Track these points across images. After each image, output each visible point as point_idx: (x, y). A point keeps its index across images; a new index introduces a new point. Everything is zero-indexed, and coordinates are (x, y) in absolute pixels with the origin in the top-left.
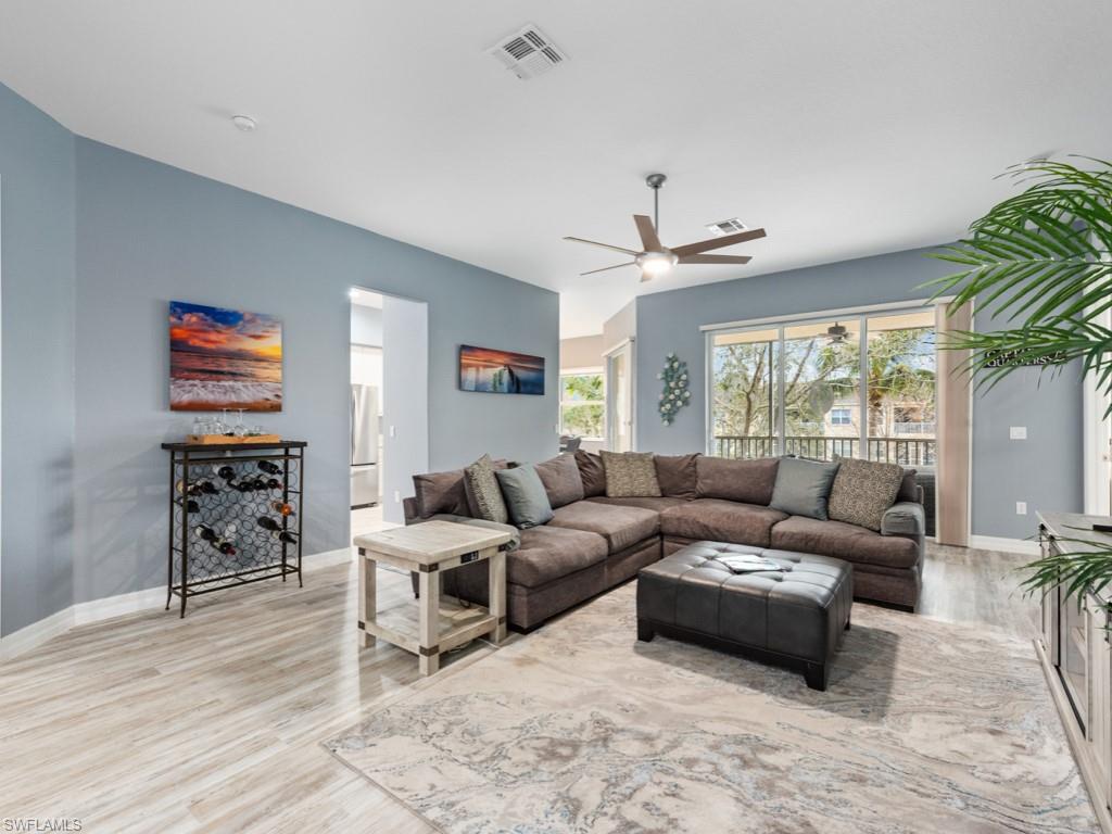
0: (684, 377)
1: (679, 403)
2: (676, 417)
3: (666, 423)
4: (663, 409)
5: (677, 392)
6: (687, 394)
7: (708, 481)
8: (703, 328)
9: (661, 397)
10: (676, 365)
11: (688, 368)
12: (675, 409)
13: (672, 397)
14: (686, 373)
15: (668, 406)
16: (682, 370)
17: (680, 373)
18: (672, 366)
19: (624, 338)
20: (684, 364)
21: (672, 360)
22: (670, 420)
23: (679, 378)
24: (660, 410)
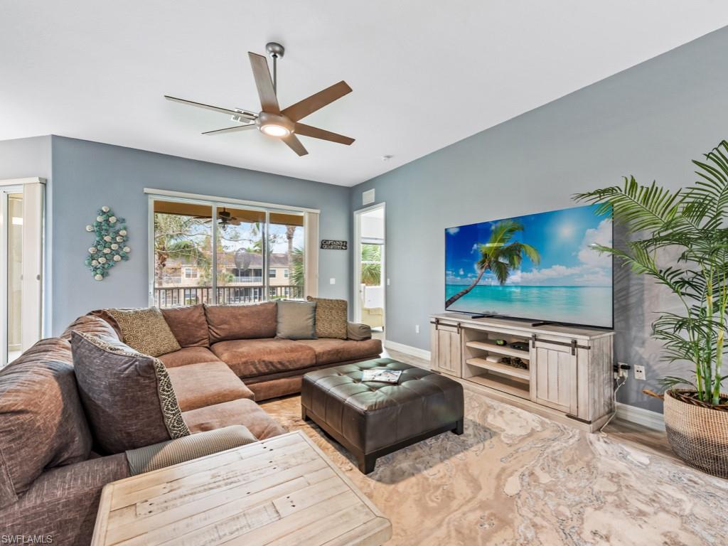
0: (123, 233)
1: (117, 258)
2: (111, 271)
3: (98, 277)
4: (94, 263)
5: (114, 246)
6: (127, 249)
7: (225, 326)
8: (146, 190)
9: (91, 250)
10: (112, 220)
11: (127, 224)
12: (111, 263)
13: (107, 251)
14: (125, 229)
15: (102, 260)
16: (119, 226)
17: (117, 228)
18: (107, 221)
19: (33, 176)
20: (123, 221)
21: (108, 215)
22: (104, 275)
23: (117, 233)
24: (90, 264)
